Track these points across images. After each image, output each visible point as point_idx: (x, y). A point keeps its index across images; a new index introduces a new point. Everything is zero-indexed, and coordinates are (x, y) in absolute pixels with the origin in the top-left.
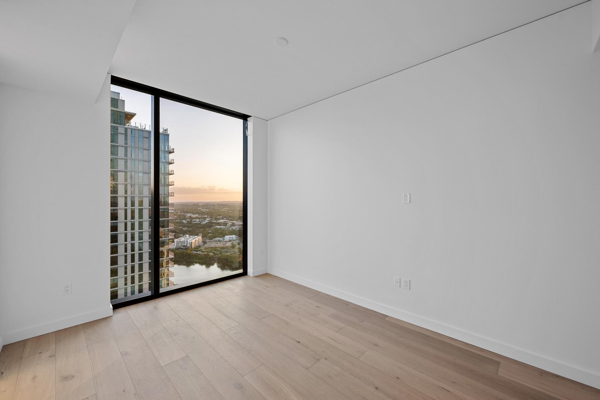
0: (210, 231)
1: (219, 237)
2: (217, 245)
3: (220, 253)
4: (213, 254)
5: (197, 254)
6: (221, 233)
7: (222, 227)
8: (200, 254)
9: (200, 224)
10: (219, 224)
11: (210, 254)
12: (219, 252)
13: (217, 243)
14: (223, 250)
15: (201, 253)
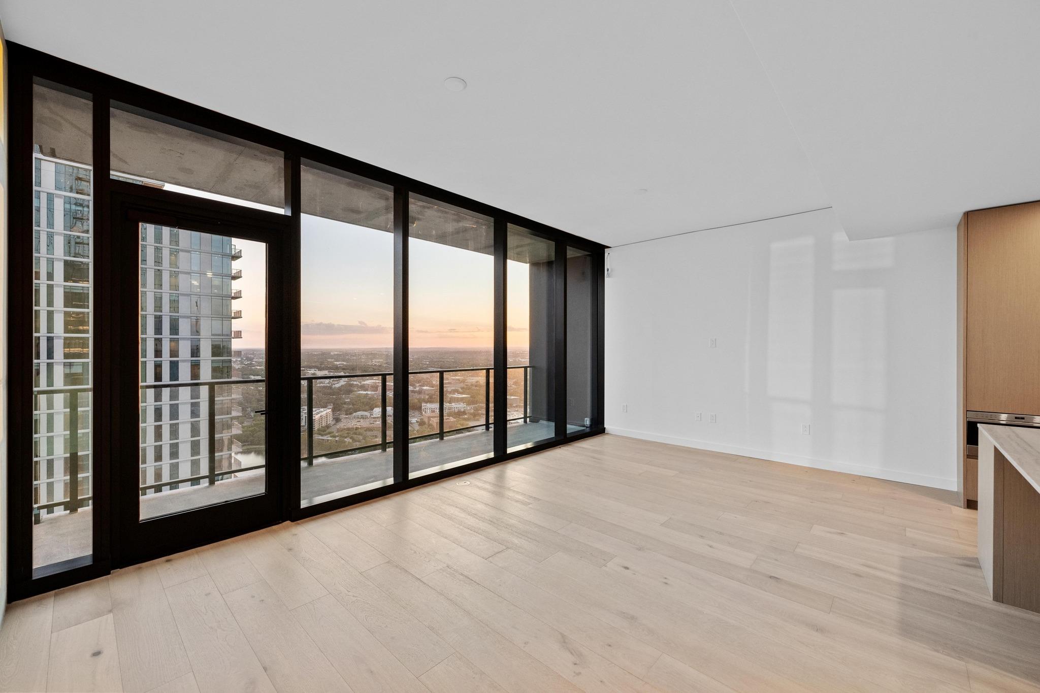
0: (348, 400)
1: (364, 411)
2: (358, 424)
3: (364, 439)
4: (351, 441)
5: (323, 439)
6: (367, 404)
7: (369, 393)
8: (328, 440)
9: (330, 388)
10: (363, 388)
11: (346, 440)
12: (361, 438)
13: (359, 421)
14: (369, 433)
15: (330, 438)
